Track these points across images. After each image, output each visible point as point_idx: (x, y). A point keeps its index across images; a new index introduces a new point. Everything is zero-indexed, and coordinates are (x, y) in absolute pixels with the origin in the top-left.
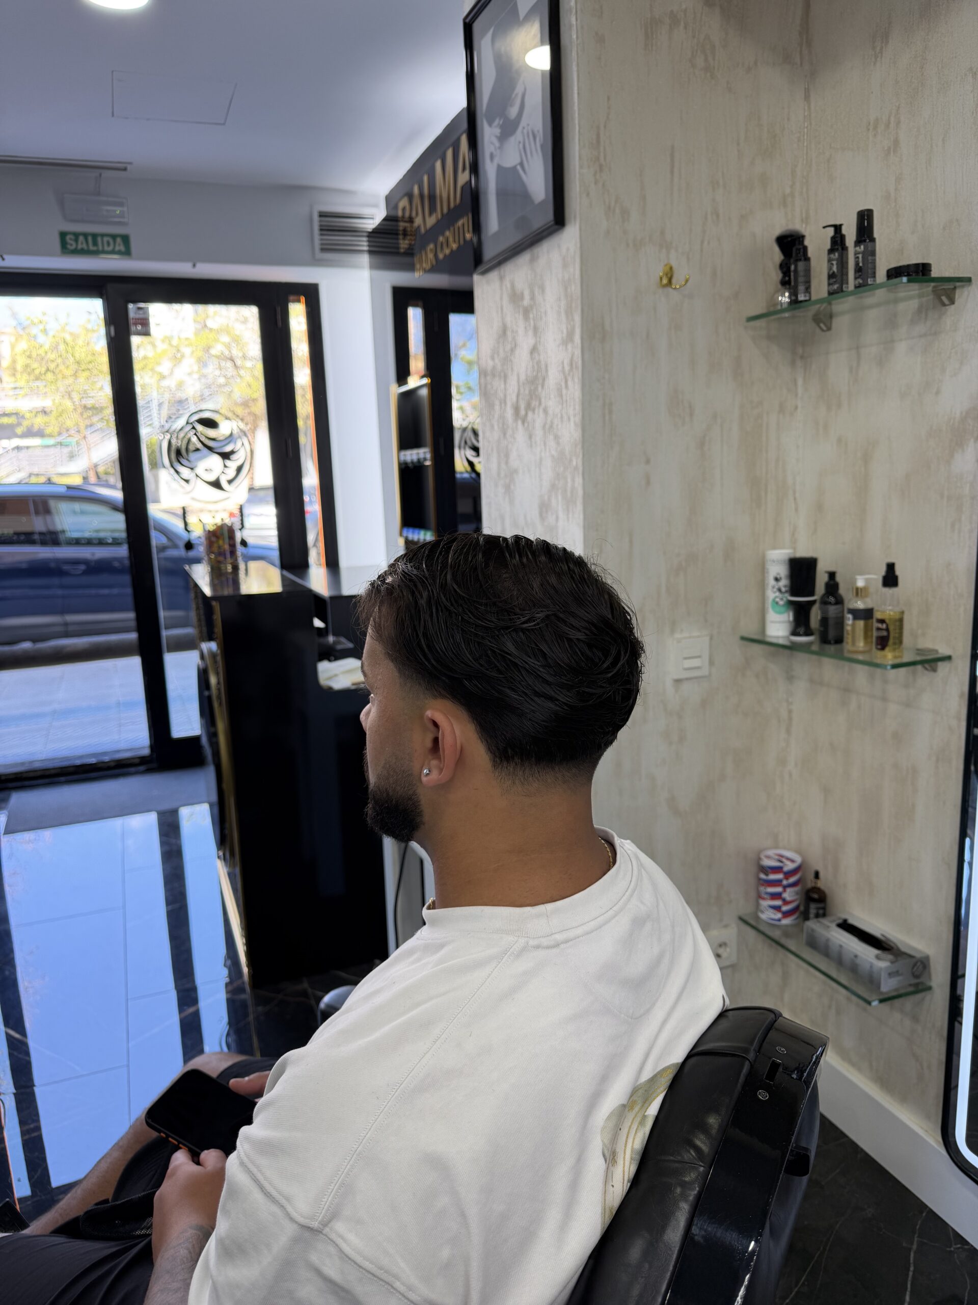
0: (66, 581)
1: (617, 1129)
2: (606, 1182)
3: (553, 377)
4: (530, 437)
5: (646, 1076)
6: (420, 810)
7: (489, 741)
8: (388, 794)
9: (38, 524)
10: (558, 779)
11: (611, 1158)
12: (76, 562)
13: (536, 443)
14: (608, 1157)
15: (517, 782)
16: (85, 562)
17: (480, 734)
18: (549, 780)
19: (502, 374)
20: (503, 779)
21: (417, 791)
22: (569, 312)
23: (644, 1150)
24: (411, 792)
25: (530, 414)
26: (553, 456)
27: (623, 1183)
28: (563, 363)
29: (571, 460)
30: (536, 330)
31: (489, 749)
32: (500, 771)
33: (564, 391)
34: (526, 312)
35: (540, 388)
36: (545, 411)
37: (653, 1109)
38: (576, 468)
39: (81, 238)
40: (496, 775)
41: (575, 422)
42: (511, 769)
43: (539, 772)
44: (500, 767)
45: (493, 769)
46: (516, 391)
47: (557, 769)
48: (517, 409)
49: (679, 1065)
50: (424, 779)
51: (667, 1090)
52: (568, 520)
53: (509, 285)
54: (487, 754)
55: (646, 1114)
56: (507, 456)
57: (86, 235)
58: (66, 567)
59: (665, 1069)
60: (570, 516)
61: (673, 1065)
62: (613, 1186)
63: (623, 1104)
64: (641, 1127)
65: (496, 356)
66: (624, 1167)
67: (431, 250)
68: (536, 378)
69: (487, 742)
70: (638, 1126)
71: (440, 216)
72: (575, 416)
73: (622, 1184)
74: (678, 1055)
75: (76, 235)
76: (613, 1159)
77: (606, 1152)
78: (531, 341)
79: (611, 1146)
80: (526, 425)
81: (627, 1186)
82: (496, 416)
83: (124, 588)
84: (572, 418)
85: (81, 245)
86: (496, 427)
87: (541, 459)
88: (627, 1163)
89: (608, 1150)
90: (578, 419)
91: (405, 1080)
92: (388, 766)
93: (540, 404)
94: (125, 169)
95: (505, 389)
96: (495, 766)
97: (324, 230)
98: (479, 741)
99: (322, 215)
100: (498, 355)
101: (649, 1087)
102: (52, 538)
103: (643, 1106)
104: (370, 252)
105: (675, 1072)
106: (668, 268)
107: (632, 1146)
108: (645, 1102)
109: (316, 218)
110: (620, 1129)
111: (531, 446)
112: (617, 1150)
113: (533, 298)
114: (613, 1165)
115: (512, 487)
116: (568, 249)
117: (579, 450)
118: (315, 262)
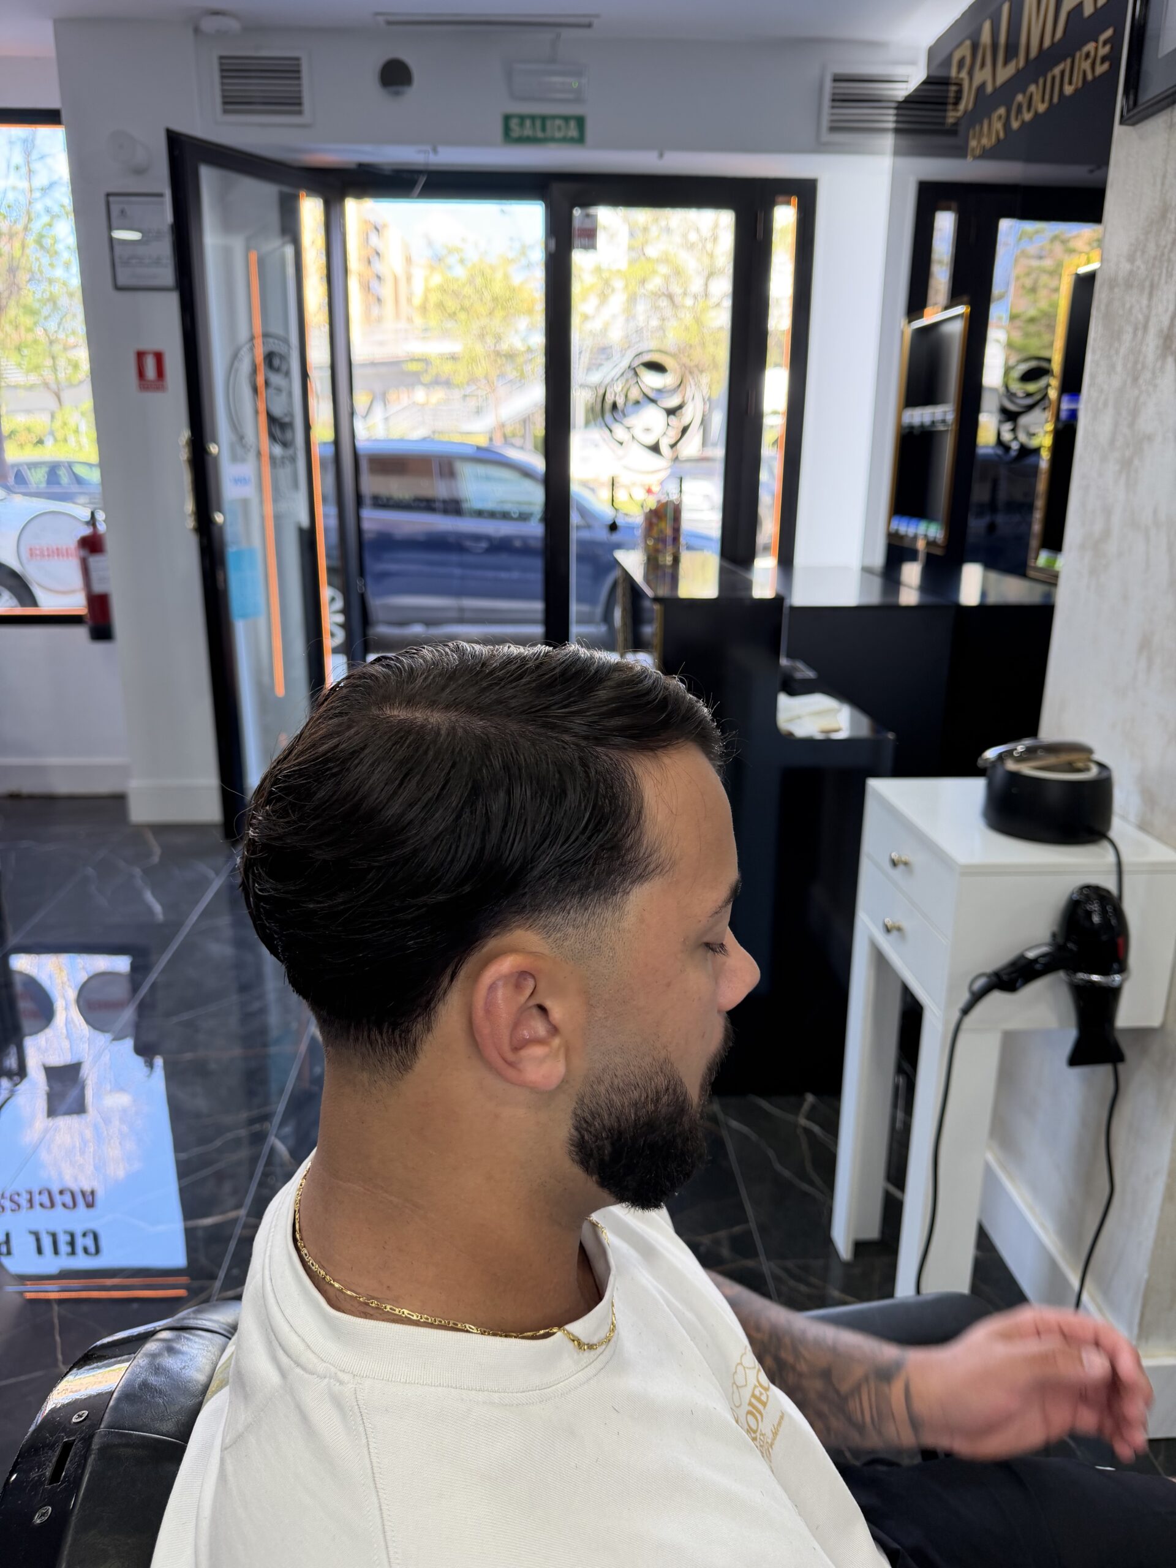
0: (468, 558)
9: (440, 490)
12: (477, 538)
16: (488, 538)
39: (528, 123)
48: (1167, 341)
57: (533, 118)
58: (468, 543)
65: (1138, 254)
67: (1000, 117)
71: (1022, 63)
75: (522, 118)
83: (534, 574)
85: (528, 132)
94: (589, 26)
97: (839, 100)
99: (837, 79)
102: (453, 507)
104: (897, 131)
109: (828, 85)
118: (819, 147)
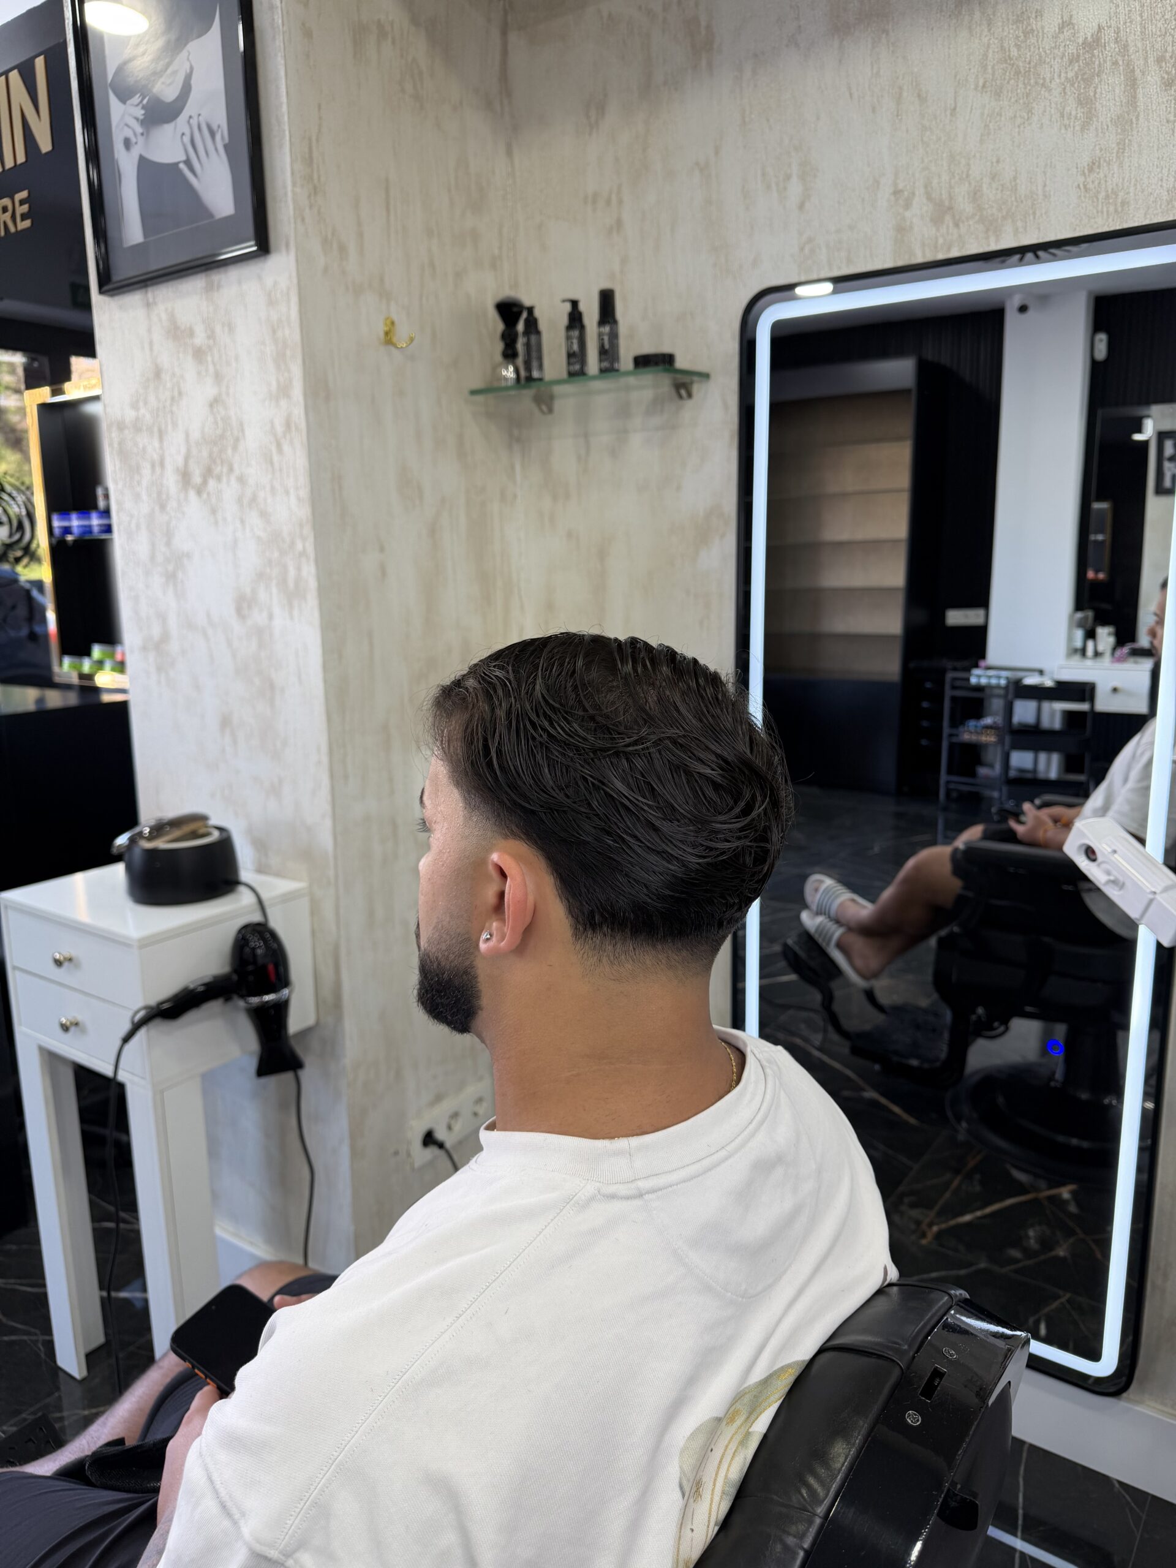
1: (707, 1450)
2: (681, 1525)
3: (254, 438)
4: (214, 511)
5: (758, 1374)
6: (477, 989)
7: (571, 901)
8: (439, 964)
10: (661, 961)
11: (692, 1489)
13: (225, 519)
14: (687, 1489)
15: (605, 960)
17: (560, 891)
18: (648, 962)
19: (156, 429)
20: (586, 954)
21: (474, 963)
22: (280, 359)
23: (741, 1484)
24: (467, 963)
25: (212, 483)
26: (259, 538)
27: (708, 1527)
28: (272, 423)
29: (293, 544)
30: (218, 377)
31: (570, 911)
32: (582, 942)
33: (276, 458)
34: (199, 354)
35: (230, 451)
36: (241, 480)
37: (762, 1424)
38: (303, 554)
40: (577, 948)
41: (299, 499)
42: (598, 942)
43: (634, 949)
44: (583, 937)
45: (574, 938)
46: (183, 451)
47: (659, 947)
48: (185, 476)
49: (805, 1364)
50: (483, 946)
51: (783, 1398)
52: (292, 617)
53: (164, 316)
54: (567, 918)
55: (750, 1430)
56: (169, 535)
59: (783, 1369)
60: (296, 612)
61: (796, 1363)
62: (692, 1530)
63: (717, 1418)
64: (742, 1449)
65: (141, 404)
66: (711, 1505)
68: (222, 437)
69: (569, 902)
70: (737, 1447)
72: (297, 488)
73: (706, 1527)
74: (805, 1350)
76: (696, 1491)
77: (685, 1483)
78: (210, 390)
79: (695, 1473)
80: (205, 496)
81: (713, 1530)
82: (144, 483)
84: (292, 491)
86: (144, 497)
87: (235, 541)
88: (717, 1498)
89: (689, 1481)
90: (304, 493)
91: (410, 1368)
92: (440, 926)
93: (231, 470)
95: (161, 448)
96: (576, 935)
98: (558, 899)
100: (146, 403)
101: (761, 1392)
103: (748, 1418)
105: (797, 1374)
106: (388, 322)
107: (726, 1476)
108: (750, 1413)
110: (712, 1450)
111: (216, 523)
112: (704, 1480)
113: (212, 336)
114: (694, 1501)
115: (180, 575)
116: (275, 283)
117: (308, 531)
